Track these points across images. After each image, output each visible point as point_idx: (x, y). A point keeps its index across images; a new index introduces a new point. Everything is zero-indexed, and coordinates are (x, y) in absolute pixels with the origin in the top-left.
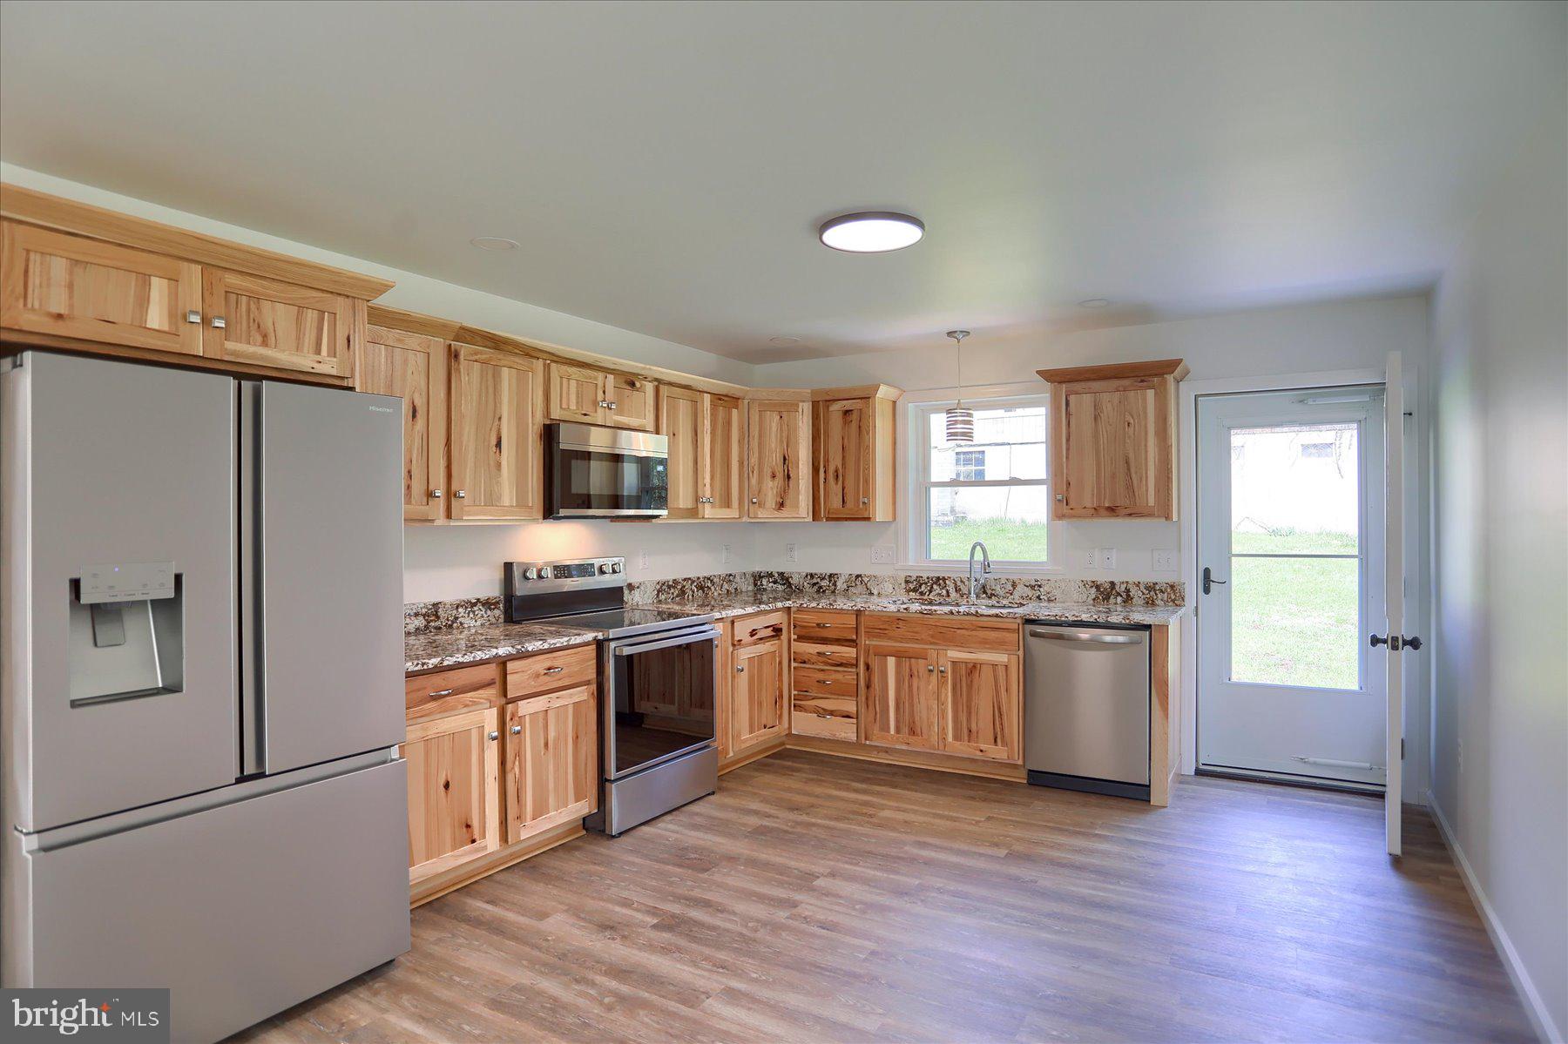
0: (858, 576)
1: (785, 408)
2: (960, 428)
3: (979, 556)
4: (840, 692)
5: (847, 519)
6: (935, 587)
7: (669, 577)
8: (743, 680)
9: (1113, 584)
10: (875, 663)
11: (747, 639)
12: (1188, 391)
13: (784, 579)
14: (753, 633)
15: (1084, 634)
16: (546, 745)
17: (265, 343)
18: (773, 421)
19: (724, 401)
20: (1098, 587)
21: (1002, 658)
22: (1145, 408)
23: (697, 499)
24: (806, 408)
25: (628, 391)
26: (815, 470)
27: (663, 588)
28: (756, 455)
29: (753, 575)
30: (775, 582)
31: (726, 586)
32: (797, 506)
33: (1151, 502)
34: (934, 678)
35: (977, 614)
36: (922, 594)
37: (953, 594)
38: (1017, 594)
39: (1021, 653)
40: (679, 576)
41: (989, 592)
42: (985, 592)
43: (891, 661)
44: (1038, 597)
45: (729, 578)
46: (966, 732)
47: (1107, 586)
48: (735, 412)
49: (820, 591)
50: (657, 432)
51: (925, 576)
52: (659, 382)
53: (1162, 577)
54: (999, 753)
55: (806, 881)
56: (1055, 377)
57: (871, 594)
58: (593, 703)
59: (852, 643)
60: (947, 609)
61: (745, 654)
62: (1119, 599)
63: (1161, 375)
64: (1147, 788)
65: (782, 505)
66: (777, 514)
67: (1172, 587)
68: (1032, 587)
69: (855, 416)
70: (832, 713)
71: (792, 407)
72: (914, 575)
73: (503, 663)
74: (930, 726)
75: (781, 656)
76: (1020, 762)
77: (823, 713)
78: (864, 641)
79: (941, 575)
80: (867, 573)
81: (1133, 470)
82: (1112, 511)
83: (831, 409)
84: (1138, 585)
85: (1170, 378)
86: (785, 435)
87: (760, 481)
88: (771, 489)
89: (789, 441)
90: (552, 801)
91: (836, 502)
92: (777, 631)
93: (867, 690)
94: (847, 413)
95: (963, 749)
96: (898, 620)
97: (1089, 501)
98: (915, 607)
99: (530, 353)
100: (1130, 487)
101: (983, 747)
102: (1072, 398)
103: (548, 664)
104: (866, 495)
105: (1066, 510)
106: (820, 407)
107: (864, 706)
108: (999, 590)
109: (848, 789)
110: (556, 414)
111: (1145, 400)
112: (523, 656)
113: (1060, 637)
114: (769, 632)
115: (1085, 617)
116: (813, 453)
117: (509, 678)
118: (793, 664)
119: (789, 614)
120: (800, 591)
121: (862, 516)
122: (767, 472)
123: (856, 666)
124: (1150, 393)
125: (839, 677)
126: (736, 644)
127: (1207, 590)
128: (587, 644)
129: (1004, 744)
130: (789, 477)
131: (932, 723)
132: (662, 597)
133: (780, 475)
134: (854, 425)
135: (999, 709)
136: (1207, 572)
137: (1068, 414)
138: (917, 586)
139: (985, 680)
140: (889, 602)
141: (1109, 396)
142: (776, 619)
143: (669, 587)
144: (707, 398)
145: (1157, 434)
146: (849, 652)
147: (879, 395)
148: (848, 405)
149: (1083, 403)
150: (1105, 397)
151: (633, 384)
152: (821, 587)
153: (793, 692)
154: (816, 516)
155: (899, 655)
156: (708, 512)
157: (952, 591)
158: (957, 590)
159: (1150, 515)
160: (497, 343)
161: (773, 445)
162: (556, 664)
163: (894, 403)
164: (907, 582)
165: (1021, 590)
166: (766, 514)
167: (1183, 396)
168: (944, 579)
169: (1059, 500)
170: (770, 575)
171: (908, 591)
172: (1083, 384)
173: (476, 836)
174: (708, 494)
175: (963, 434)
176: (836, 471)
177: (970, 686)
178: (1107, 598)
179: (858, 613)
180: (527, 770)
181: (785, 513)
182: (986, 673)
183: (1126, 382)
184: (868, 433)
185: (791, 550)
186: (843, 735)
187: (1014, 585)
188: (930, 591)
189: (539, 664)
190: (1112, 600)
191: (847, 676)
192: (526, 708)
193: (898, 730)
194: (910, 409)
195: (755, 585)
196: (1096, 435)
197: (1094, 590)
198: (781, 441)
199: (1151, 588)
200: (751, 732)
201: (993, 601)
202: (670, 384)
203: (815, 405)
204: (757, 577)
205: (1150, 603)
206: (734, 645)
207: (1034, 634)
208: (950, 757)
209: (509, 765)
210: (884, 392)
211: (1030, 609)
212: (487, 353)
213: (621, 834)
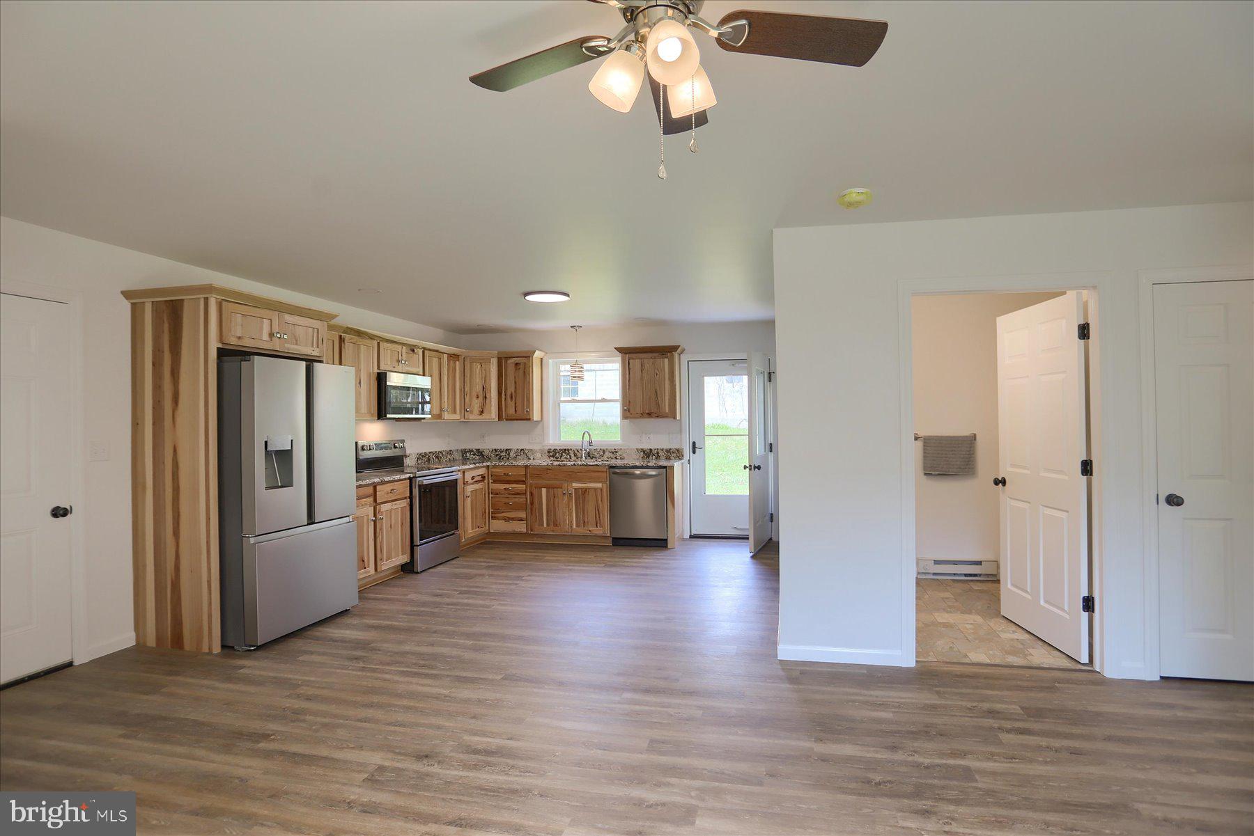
0: (522, 450)
1: (484, 361)
2: (577, 374)
3: (587, 438)
4: (517, 507)
5: (517, 420)
6: (564, 454)
7: (423, 451)
8: (469, 501)
9: (651, 449)
10: (535, 492)
11: (470, 481)
12: (684, 358)
13: (480, 453)
14: (473, 478)
15: (638, 472)
16: (391, 525)
17: (297, 344)
18: (477, 368)
19: (453, 357)
20: (644, 452)
21: (599, 485)
22: (664, 367)
23: (441, 409)
24: (495, 361)
25: (411, 354)
26: (500, 394)
27: (421, 456)
28: (468, 385)
29: (462, 451)
30: (474, 455)
31: (449, 456)
32: (490, 413)
33: (667, 410)
34: (566, 498)
35: (587, 465)
36: (557, 458)
37: (573, 458)
38: (605, 458)
39: (608, 482)
40: (427, 451)
41: (591, 456)
42: (589, 456)
43: (544, 490)
44: (616, 458)
45: (450, 452)
46: (582, 522)
47: (648, 451)
48: (457, 362)
49: (501, 458)
50: (424, 375)
51: (558, 448)
52: (424, 349)
53: (673, 446)
54: (598, 531)
55: (519, 578)
56: (623, 351)
57: (529, 459)
58: (408, 508)
59: (523, 482)
60: (572, 463)
61: (469, 489)
62: (654, 457)
63: (671, 352)
64: (666, 540)
65: (482, 412)
66: (480, 417)
67: (678, 450)
68: (613, 453)
69: (521, 366)
70: (513, 519)
71: (488, 360)
72: (553, 448)
73: (375, 486)
74: (565, 521)
75: (485, 491)
76: (608, 535)
77: (507, 519)
78: (530, 481)
79: (566, 448)
80: (528, 448)
81: (658, 396)
82: (650, 415)
83: (508, 362)
84: (662, 450)
85: (676, 355)
86: (483, 376)
87: (471, 400)
88: (476, 404)
89: (486, 378)
90: (393, 554)
91: (511, 411)
92: (483, 477)
93: (532, 506)
94: (517, 364)
95: (581, 531)
96: (546, 469)
97: (639, 410)
98: (556, 463)
99: (372, 337)
100: (657, 404)
101: (591, 529)
102: (631, 361)
103: (392, 488)
104: (528, 407)
105: (628, 414)
106: (502, 360)
107: (530, 514)
108: (597, 456)
109: (526, 552)
110: (383, 367)
111: (664, 362)
112: (383, 483)
113: (627, 473)
114: (479, 478)
115: (637, 464)
116: (498, 385)
117: (377, 493)
118: (491, 495)
119: (488, 469)
120: (489, 459)
121: (527, 418)
122: (474, 394)
123: (525, 494)
124: (666, 360)
125: (517, 500)
126: (465, 483)
127: (694, 452)
128: (405, 479)
129: (601, 526)
130: (486, 397)
131: (566, 520)
132: (420, 462)
133: (481, 397)
134: (521, 371)
135: (598, 510)
136: (694, 443)
137: (629, 369)
138: (553, 453)
139: (591, 497)
140: (541, 461)
141: (648, 361)
142: (482, 471)
143: (423, 456)
144: (445, 355)
145: (669, 379)
146: (521, 487)
147: (535, 356)
148: (518, 360)
149: (636, 364)
150: (645, 361)
151: (413, 351)
152: (501, 456)
153: (491, 510)
154: (500, 418)
155: (548, 487)
156: (446, 416)
157: (572, 455)
158: (575, 455)
159: (667, 417)
160: (359, 333)
161: (478, 380)
162: (395, 488)
163: (542, 359)
164: (549, 452)
165: (607, 454)
166: (474, 417)
167: (682, 361)
168: (568, 450)
169: (625, 410)
170: (471, 451)
171: (549, 457)
172: (635, 355)
173: (366, 566)
174: (446, 407)
175: (579, 377)
176: (512, 395)
177: (584, 501)
178: (648, 457)
179: (526, 467)
180: (384, 537)
181: (484, 416)
182: (591, 492)
183: (657, 354)
184: (529, 375)
185: (483, 437)
186: (519, 530)
187: (604, 452)
188: (561, 457)
189: (388, 487)
190: (651, 457)
191: (521, 499)
192: (385, 507)
193: (548, 525)
194: (550, 362)
195: (463, 456)
196: (642, 379)
197: (642, 453)
198: (482, 378)
199: (668, 451)
200: (472, 529)
201: (594, 460)
202: (430, 350)
203: (499, 360)
204: (464, 452)
205: (668, 458)
206: (464, 484)
207: (615, 473)
208: (574, 536)
209: (378, 535)
210: (538, 354)
211: (613, 462)
212: (355, 338)
213: (421, 572)
